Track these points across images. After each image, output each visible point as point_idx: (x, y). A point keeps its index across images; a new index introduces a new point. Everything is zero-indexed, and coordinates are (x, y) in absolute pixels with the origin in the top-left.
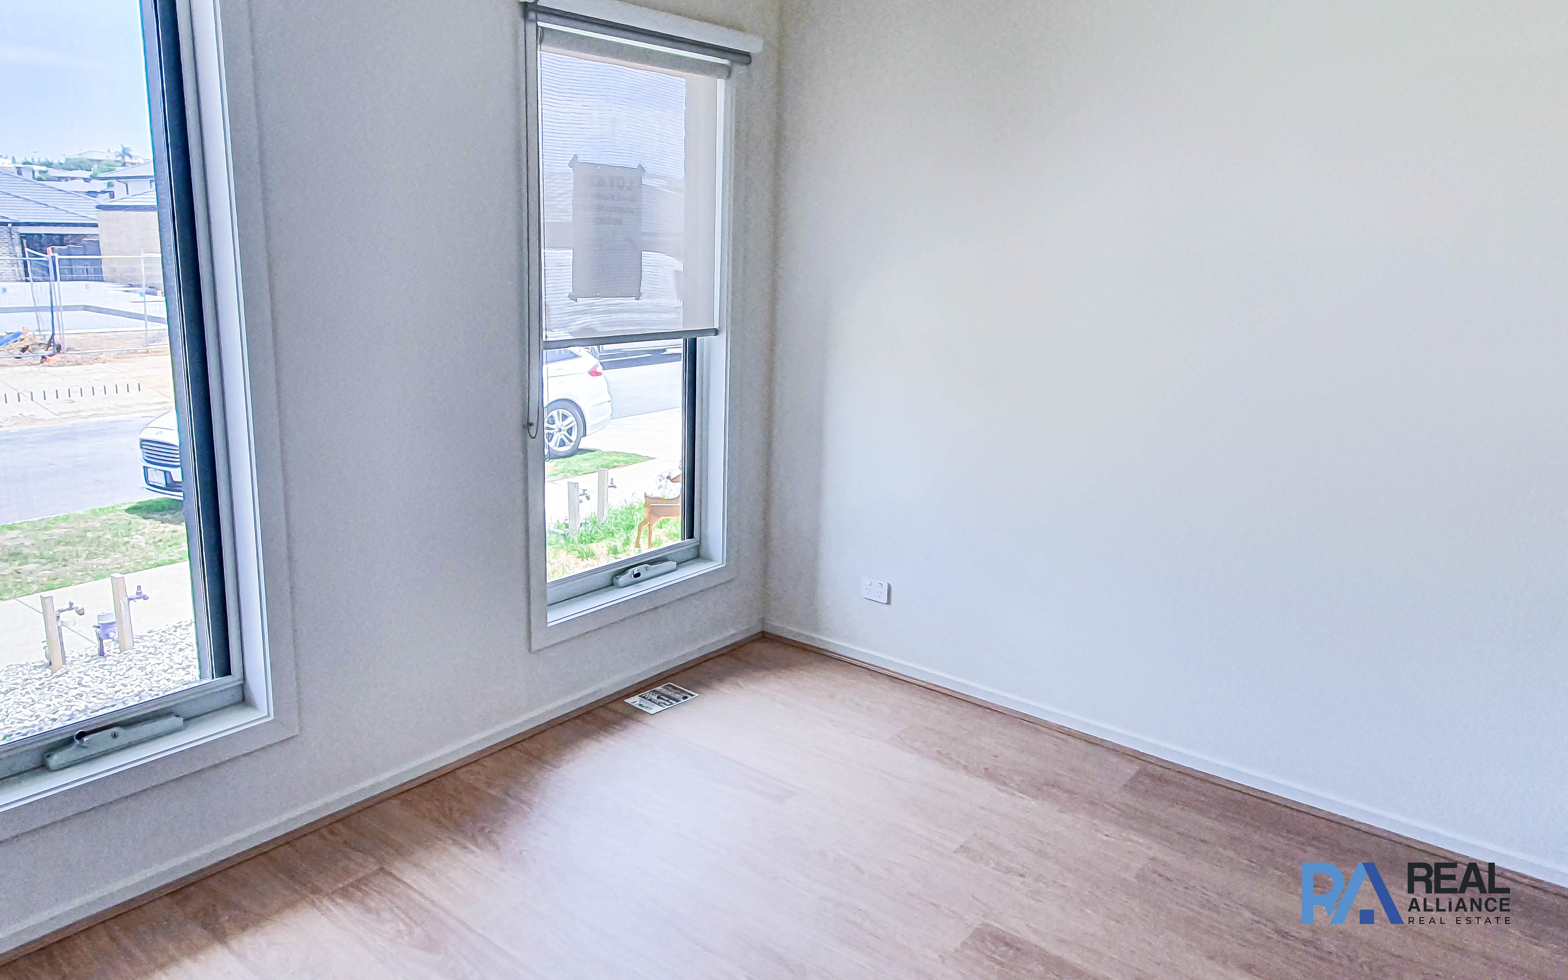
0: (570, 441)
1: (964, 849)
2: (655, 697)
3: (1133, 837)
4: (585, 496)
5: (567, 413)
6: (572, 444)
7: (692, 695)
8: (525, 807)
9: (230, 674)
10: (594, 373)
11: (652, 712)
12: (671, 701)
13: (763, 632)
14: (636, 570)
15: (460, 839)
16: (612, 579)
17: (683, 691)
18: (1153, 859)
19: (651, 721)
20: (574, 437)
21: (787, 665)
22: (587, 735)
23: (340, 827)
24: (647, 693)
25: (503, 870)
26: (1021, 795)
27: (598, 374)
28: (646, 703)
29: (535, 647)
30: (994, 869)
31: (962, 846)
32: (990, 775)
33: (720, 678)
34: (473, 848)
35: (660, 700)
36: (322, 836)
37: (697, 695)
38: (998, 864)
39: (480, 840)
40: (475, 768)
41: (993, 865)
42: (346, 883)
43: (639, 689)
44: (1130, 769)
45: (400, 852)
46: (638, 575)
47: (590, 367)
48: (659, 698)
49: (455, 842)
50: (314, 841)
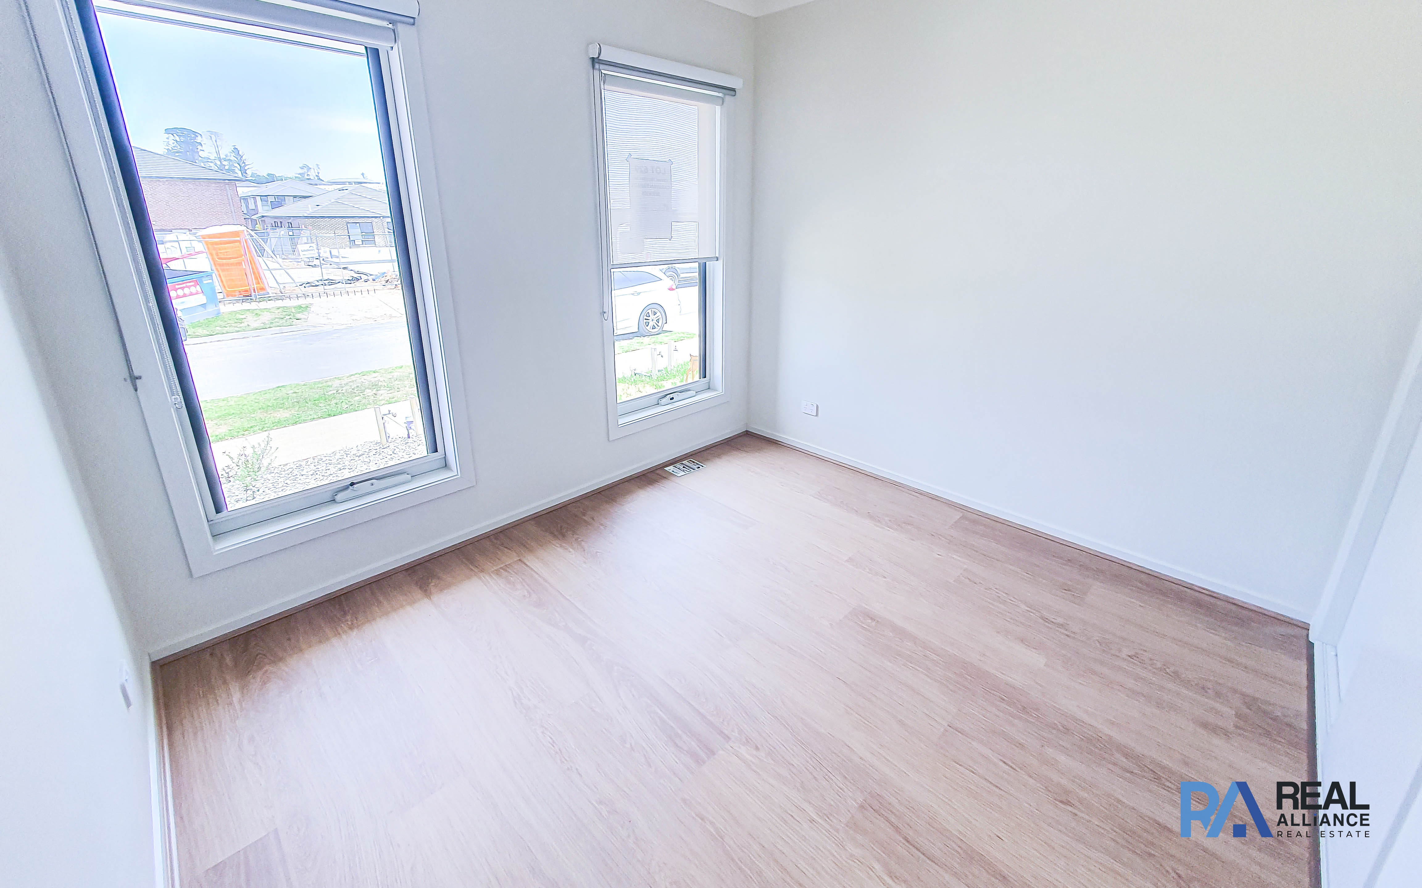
0: (658, 326)
1: (850, 560)
2: (681, 467)
3: (955, 556)
4: (660, 355)
5: (656, 311)
6: (659, 328)
7: (703, 466)
8: (602, 527)
9: (437, 452)
10: (671, 289)
11: (679, 475)
12: (690, 469)
13: (747, 431)
14: (671, 396)
15: (564, 545)
16: (658, 401)
17: (697, 464)
18: (965, 570)
19: (677, 480)
20: (660, 324)
21: (759, 449)
22: (641, 487)
23: (501, 535)
24: (678, 465)
25: (585, 563)
26: (888, 529)
27: (673, 290)
28: (676, 470)
29: (611, 439)
30: (868, 572)
31: (850, 558)
32: (871, 516)
33: (719, 456)
34: (571, 550)
35: (684, 469)
36: (491, 541)
37: (705, 466)
38: (870, 569)
39: (575, 545)
40: (579, 504)
41: (868, 570)
42: (499, 567)
43: (673, 462)
44: (957, 515)
45: (530, 550)
46: (672, 399)
47: (669, 286)
48: (684, 467)
49: (561, 546)
50: (487, 543)
